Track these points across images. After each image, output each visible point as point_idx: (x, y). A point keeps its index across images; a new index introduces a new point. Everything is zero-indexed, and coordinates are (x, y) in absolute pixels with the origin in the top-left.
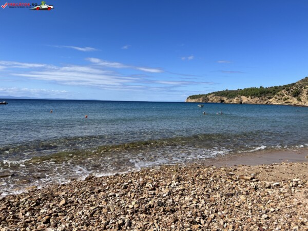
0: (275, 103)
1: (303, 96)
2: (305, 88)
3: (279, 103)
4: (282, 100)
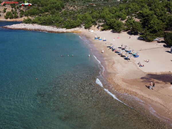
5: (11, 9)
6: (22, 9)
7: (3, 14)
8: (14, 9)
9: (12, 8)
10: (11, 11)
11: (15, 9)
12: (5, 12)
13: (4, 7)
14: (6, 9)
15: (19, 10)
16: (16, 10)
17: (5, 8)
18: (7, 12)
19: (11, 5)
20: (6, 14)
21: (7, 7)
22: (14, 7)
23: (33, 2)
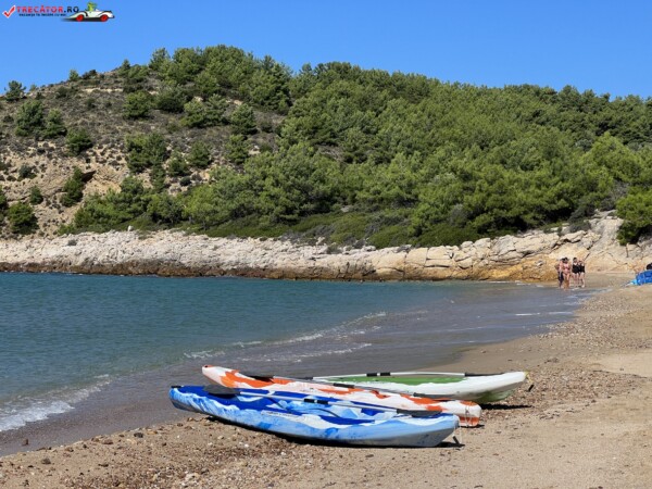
5: (124, 172)
7: (53, 213)
8: (145, 178)
9: (137, 168)
10: (116, 189)
12: (73, 195)
14: (88, 177)
15: (185, 183)
17: (82, 166)
18: (87, 198)
19: (132, 148)
20: (80, 216)
21: (94, 166)
22: (149, 165)
23: (316, 129)
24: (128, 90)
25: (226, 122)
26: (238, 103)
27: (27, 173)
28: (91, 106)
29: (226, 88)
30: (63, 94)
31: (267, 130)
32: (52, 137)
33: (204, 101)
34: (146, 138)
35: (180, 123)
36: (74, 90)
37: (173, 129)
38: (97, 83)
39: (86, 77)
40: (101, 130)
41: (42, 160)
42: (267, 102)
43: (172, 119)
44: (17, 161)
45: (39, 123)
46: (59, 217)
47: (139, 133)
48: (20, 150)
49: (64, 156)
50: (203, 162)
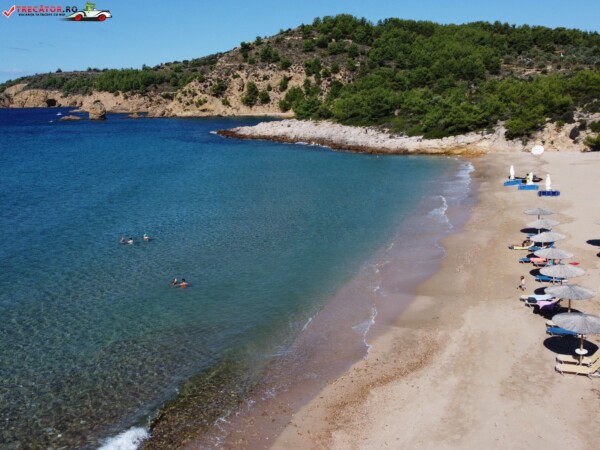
0: (179, 114)
1: (232, 94)
2: (235, 77)
3: (189, 114)
4: (194, 106)
5: (304, 77)
6: (338, 77)
7: (276, 94)
8: (312, 79)
9: (309, 74)
10: (301, 84)
11: (318, 77)
12: (283, 87)
13: (284, 73)
14: (290, 78)
15: (329, 80)
16: (319, 83)
17: (287, 74)
18: (289, 88)
19: (307, 65)
20: (287, 96)
21: (292, 74)
22: (314, 73)
23: (384, 53)
24: (304, 38)
25: (345, 51)
26: (351, 41)
27: (266, 78)
28: (289, 46)
29: (345, 34)
30: (278, 40)
31: (363, 54)
32: (274, 62)
33: (336, 41)
34: (313, 61)
35: (326, 53)
36: (282, 39)
37: (323, 56)
38: (291, 35)
39: (287, 32)
40: (294, 57)
41: (271, 72)
42: (362, 41)
43: (323, 51)
44: (261, 73)
45: (269, 56)
46: (278, 96)
47: (310, 58)
48: (262, 68)
49: (280, 70)
50: (336, 70)
